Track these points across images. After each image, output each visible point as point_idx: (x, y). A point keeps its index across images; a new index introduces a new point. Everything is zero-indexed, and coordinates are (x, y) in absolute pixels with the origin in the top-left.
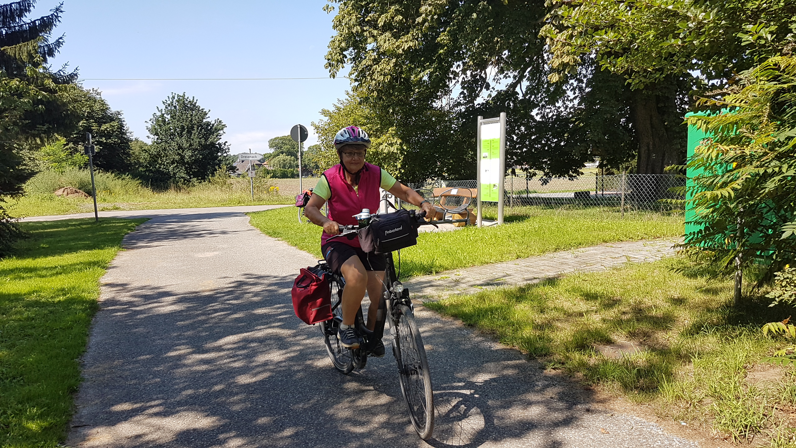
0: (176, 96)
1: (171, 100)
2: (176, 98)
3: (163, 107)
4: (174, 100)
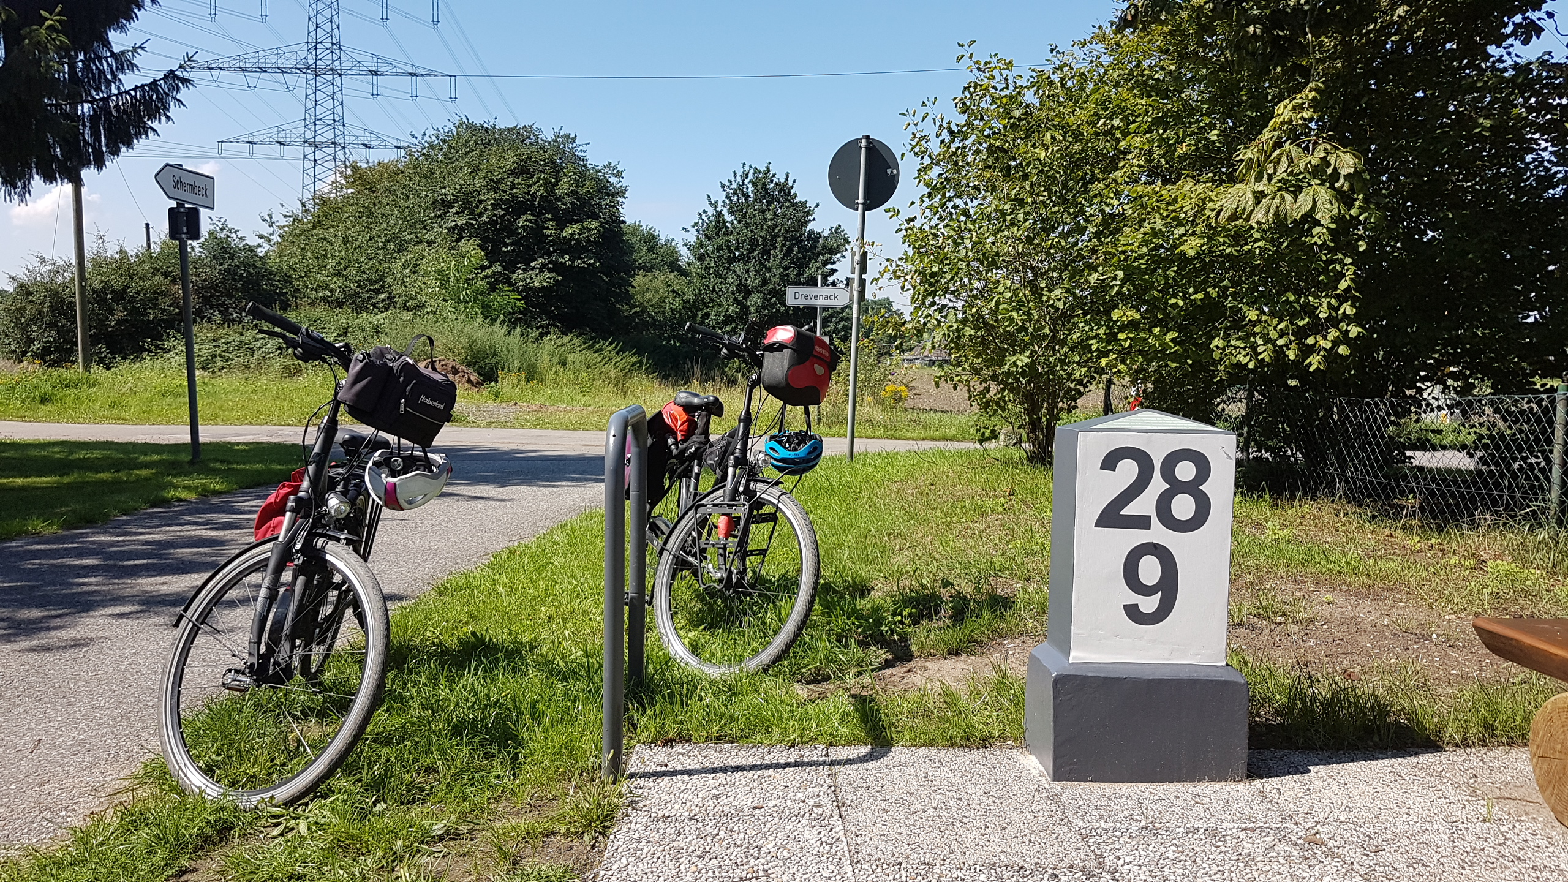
0: (752, 171)
1: (739, 179)
2: (751, 176)
3: (720, 196)
4: (746, 181)
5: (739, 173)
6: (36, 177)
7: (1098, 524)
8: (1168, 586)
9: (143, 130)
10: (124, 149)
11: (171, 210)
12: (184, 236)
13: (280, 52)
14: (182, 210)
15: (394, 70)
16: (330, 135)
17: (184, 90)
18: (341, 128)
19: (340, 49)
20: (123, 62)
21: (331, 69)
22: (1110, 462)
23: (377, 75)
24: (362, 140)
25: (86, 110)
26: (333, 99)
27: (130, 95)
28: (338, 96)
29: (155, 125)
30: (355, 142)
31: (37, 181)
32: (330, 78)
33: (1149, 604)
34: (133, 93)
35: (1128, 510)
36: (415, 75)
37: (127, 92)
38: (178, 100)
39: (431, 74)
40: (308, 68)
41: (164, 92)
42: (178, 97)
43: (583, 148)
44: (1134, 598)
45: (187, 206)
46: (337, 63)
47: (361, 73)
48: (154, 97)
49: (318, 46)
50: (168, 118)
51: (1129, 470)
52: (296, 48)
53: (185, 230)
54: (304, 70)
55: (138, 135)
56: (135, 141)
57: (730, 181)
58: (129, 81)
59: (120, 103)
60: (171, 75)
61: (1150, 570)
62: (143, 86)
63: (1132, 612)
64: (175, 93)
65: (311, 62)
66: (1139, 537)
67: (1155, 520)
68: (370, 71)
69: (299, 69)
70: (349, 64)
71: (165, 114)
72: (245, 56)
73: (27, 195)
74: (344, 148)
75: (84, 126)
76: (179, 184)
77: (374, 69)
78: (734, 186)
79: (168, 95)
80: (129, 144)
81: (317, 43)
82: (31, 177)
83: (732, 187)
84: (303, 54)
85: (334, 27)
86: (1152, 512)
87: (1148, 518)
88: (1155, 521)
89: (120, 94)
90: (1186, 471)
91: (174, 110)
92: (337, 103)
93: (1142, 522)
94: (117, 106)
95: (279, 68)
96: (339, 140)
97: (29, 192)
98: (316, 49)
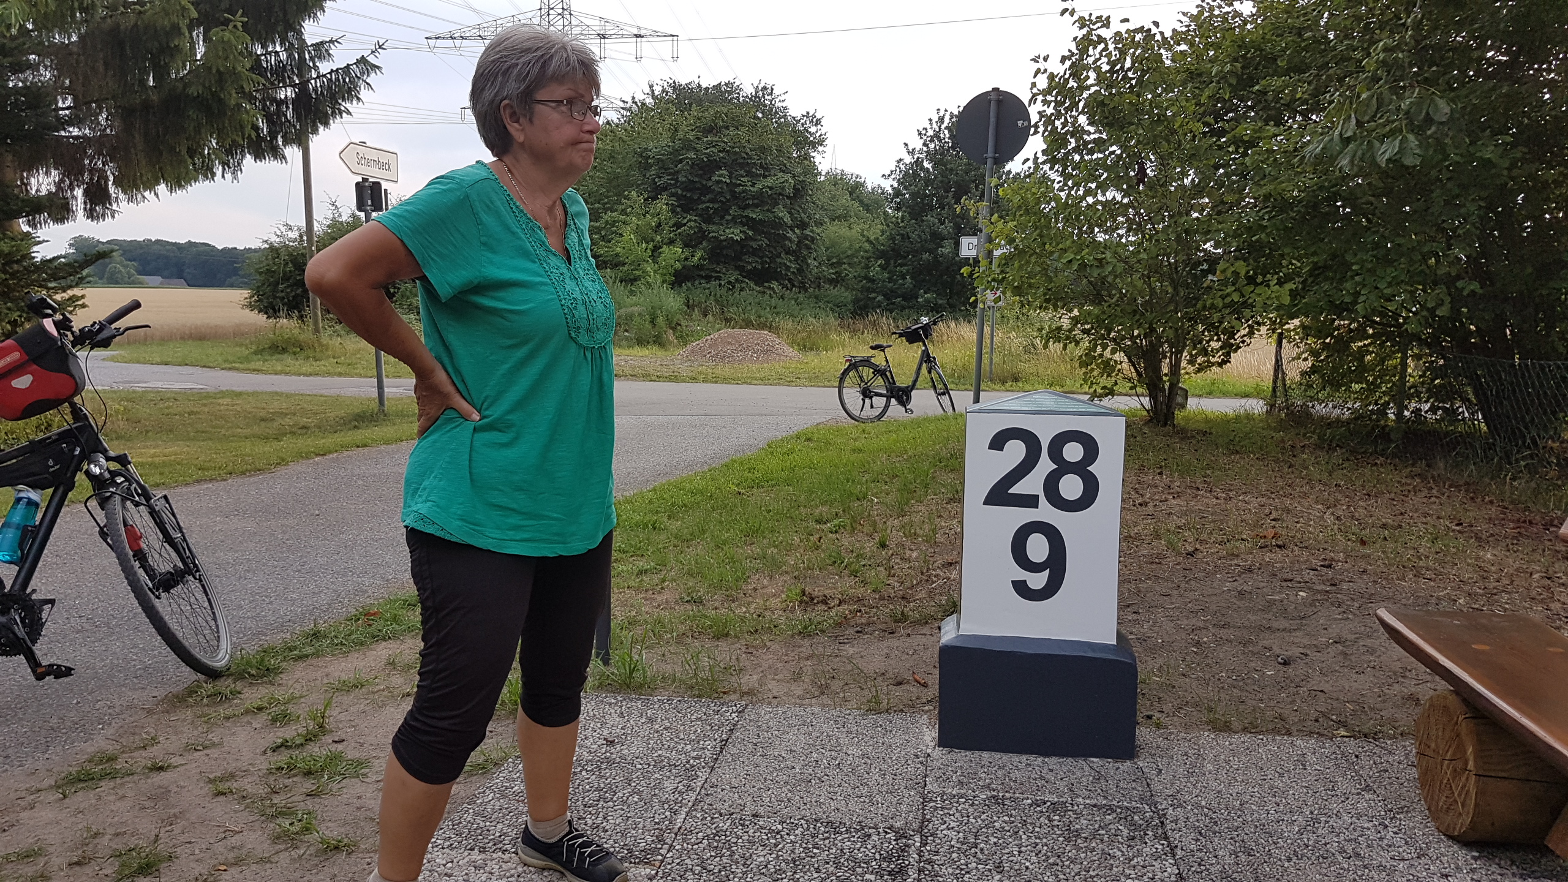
0: (948, 116)
1: (935, 126)
2: (946, 121)
3: (917, 143)
4: (943, 127)
5: (935, 118)
6: (248, 155)
7: (987, 502)
8: (1056, 563)
9: (338, 112)
10: (321, 128)
11: (358, 184)
12: (369, 208)
14: (367, 184)
15: (621, 33)
17: (373, 75)
19: (571, 14)
20: (321, 50)
22: (998, 442)
23: (604, 38)
25: (289, 94)
27: (327, 78)
29: (348, 105)
31: (248, 159)
33: (1037, 581)
34: (328, 76)
35: (1019, 488)
36: (639, 36)
37: (324, 76)
38: (368, 84)
39: (657, 34)
41: (356, 76)
42: (368, 81)
43: (782, 98)
44: (1022, 575)
45: (371, 180)
46: (568, 28)
47: (591, 37)
48: (347, 80)
49: (551, 12)
50: (359, 99)
51: (1016, 451)
53: (370, 202)
55: (334, 114)
56: (331, 122)
57: (925, 129)
58: (324, 67)
59: (318, 85)
60: (363, 60)
61: (1038, 548)
62: (337, 69)
63: (1021, 588)
64: (365, 77)
66: (1026, 515)
68: (598, 35)
70: (579, 28)
71: (356, 96)
73: (239, 172)
75: (287, 107)
76: (363, 160)
77: (602, 32)
78: (931, 133)
79: (359, 78)
80: (326, 124)
81: (550, 9)
82: (243, 157)
83: (928, 134)
86: (1040, 491)
87: (1037, 496)
88: (1043, 500)
89: (318, 77)
90: (1073, 452)
91: (364, 93)
93: (1030, 501)
94: (315, 90)
97: (241, 170)
98: (549, 15)
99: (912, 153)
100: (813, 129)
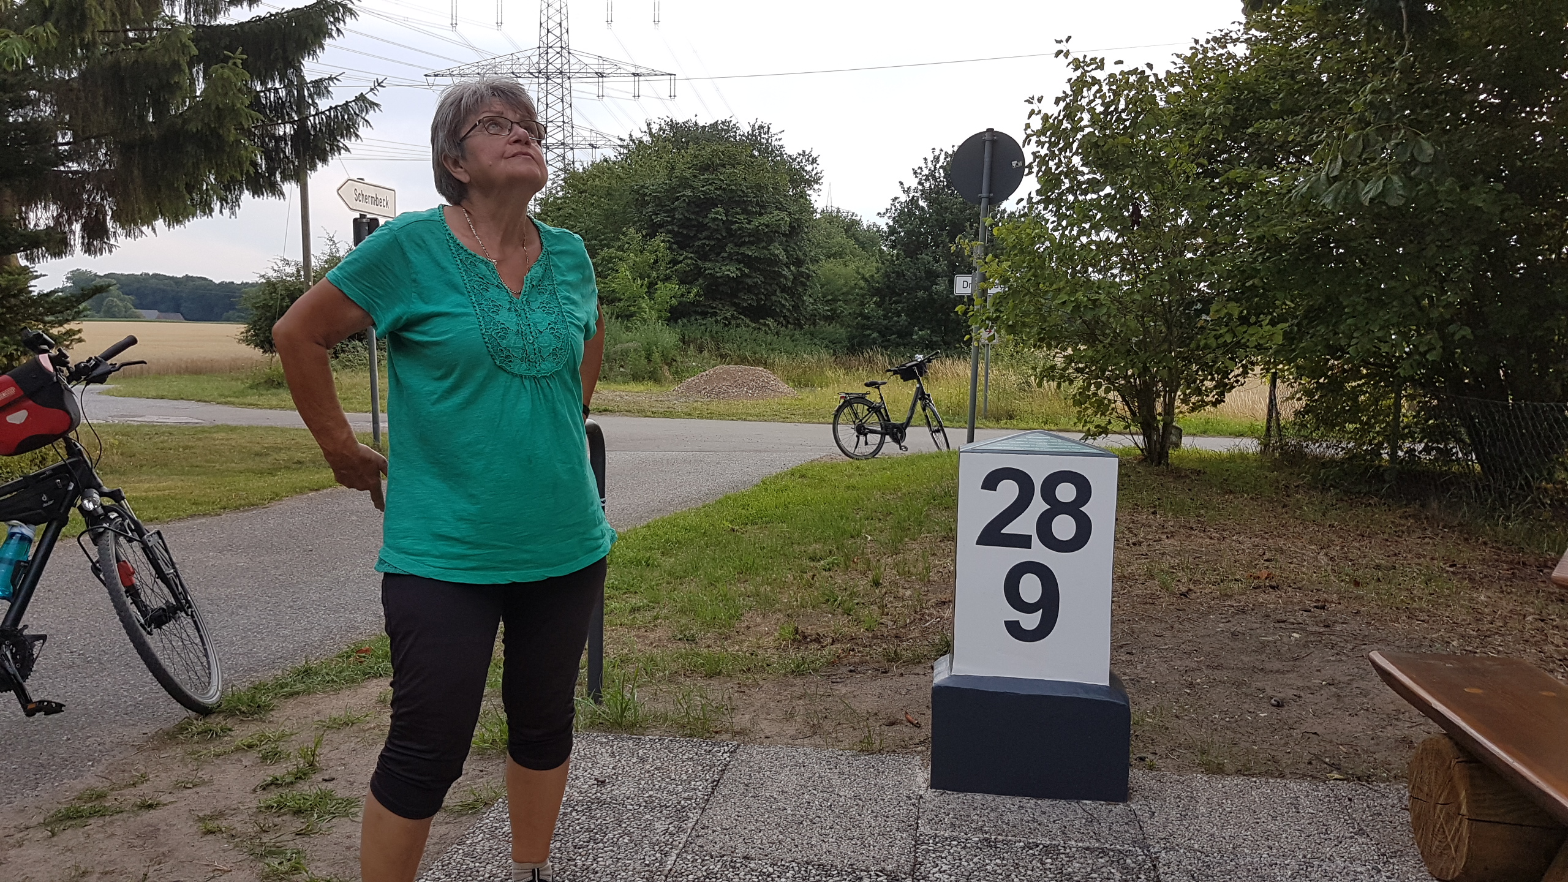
0: (943, 155)
1: (930, 165)
2: (942, 161)
3: (912, 182)
4: (938, 166)
5: (930, 158)
6: (246, 191)
7: (980, 542)
8: (1049, 604)
9: (336, 149)
10: (319, 165)
11: (355, 220)
13: (514, 57)
14: (364, 220)
15: (619, 71)
16: (560, 137)
17: (371, 112)
18: (570, 129)
19: (569, 53)
20: (320, 87)
21: (561, 73)
22: (991, 482)
23: (603, 76)
24: (589, 140)
25: (288, 130)
26: (562, 101)
27: (325, 114)
28: (567, 98)
29: (346, 142)
30: (583, 142)
31: (247, 195)
32: (559, 81)
33: (1031, 621)
34: (327, 113)
35: (1007, 530)
36: (638, 75)
37: (323, 113)
38: (366, 121)
39: (654, 73)
40: (540, 72)
41: (355, 113)
42: (366, 118)
43: (778, 137)
44: (1015, 615)
45: (369, 216)
46: (566, 67)
47: (589, 75)
48: (346, 117)
49: (550, 50)
50: (357, 136)
51: (1009, 491)
52: (529, 53)
54: (537, 75)
55: (332, 151)
56: (330, 158)
57: (920, 168)
58: (323, 104)
59: (317, 122)
60: (361, 98)
61: (1031, 588)
62: (336, 106)
63: (1013, 628)
64: (364, 114)
65: (542, 66)
66: (1017, 556)
67: (1035, 540)
68: (596, 73)
69: (531, 74)
70: (577, 67)
71: (354, 133)
72: (484, 63)
73: (237, 208)
74: (572, 149)
75: (286, 144)
76: (361, 197)
77: (600, 71)
78: (926, 172)
79: (358, 115)
80: (324, 160)
81: (548, 47)
82: (241, 192)
83: (923, 173)
84: (535, 59)
85: (564, 31)
86: (1031, 530)
87: (1030, 536)
89: (317, 114)
90: (1066, 493)
91: (362, 130)
92: (566, 106)
93: (1023, 542)
94: (314, 126)
95: (513, 73)
96: (568, 141)
97: (239, 206)
98: (547, 53)
99: (907, 191)
100: (809, 168)
